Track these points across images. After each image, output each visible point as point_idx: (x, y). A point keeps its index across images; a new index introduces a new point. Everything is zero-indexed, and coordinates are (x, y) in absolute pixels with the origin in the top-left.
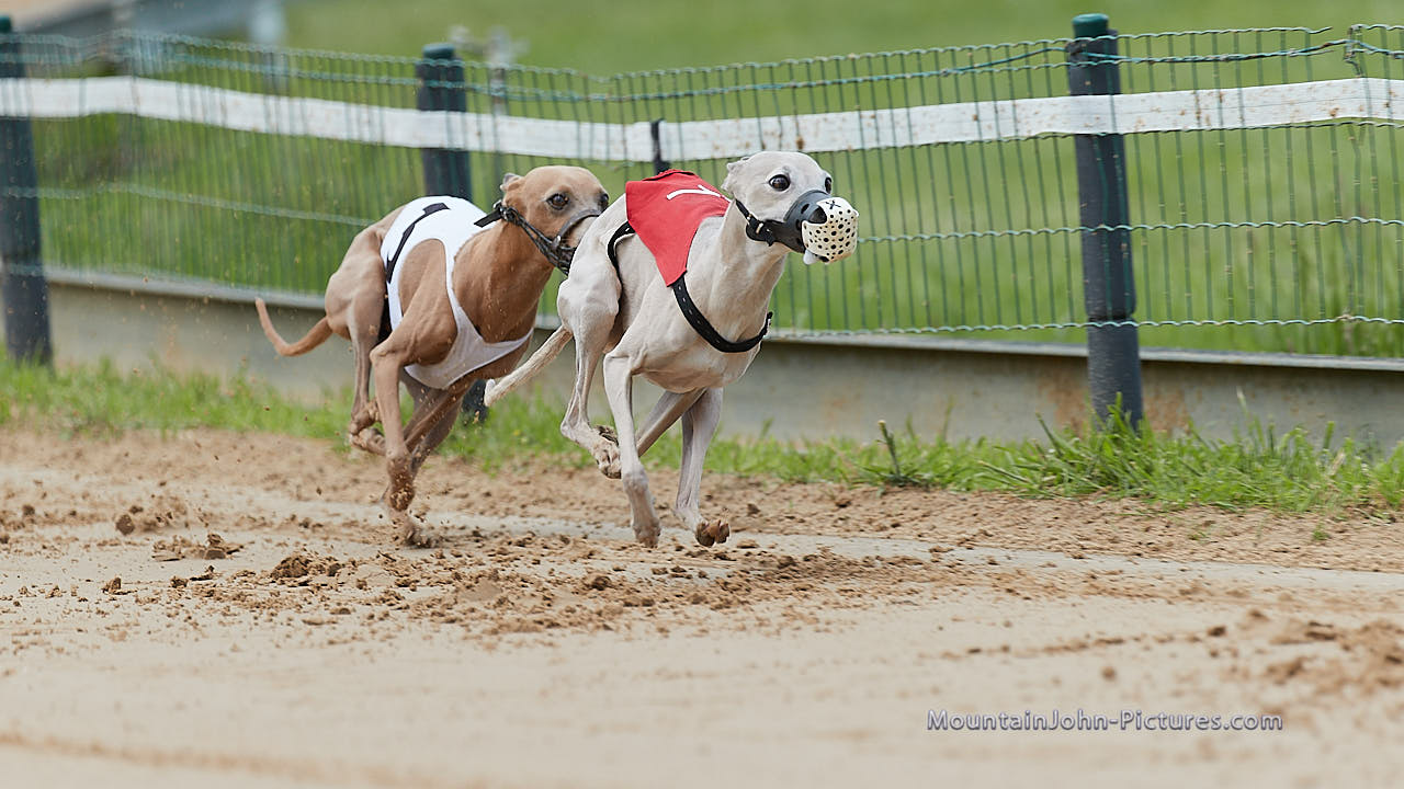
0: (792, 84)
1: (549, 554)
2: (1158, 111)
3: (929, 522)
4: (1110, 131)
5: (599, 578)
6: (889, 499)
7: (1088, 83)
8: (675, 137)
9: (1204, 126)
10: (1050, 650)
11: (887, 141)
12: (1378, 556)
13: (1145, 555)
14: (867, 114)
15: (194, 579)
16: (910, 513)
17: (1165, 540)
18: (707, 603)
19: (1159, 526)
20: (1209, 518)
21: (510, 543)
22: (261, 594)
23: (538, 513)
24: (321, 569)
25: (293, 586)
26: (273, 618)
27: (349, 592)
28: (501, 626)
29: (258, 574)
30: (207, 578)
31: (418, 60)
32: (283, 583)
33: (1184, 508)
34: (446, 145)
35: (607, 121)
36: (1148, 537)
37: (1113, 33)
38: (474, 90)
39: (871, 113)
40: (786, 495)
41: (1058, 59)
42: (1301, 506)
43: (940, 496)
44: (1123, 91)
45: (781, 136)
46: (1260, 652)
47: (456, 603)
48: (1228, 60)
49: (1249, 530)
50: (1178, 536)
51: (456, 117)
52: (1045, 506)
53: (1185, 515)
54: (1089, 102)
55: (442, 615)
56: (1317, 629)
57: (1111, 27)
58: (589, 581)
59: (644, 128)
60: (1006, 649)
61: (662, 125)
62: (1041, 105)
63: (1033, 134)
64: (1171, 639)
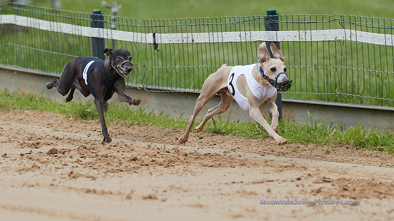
0: (191, 24)
1: (122, 149)
2: (289, 36)
3: (224, 144)
4: (276, 41)
5: (134, 158)
6: (213, 137)
7: (270, 28)
8: (159, 37)
9: (301, 40)
10: (254, 183)
11: (216, 41)
12: (343, 158)
13: (281, 155)
14: (211, 33)
15: (26, 154)
16: (219, 141)
17: (286, 151)
18: (163, 165)
20: (298, 146)
21: (111, 146)
22: (44, 159)
23: (119, 137)
24: (60, 152)
25: (53, 157)
26: (47, 166)
27: (68, 159)
28: (108, 171)
29: (44, 153)
30: (30, 153)
31: (91, 14)
32: (50, 156)
33: (292, 143)
34: (98, 37)
35: (141, 32)
36: (282, 150)
37: (278, 14)
38: (106, 22)
39: (212, 33)
41: (262, 21)
42: (323, 143)
43: (227, 137)
44: (279, 30)
45: (188, 38)
46: (310, 185)
47: (96, 163)
48: (308, 23)
49: (309, 149)
50: (290, 150)
51: (101, 29)
53: (292, 145)
54: (270, 33)
55: (92, 167)
56: (325, 179)
57: (277, 12)
58: (132, 158)
60: (242, 182)
61: (156, 34)
62: (257, 33)
63: (255, 41)
64: (286, 181)
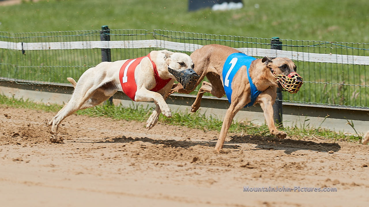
0: (48, 36)
2: (117, 44)
4: (108, 48)
7: (104, 39)
8: (26, 46)
9: (126, 48)
11: (66, 48)
19: (115, 123)
35: (13, 42)
36: (113, 125)
39: (63, 43)
40: (45, 114)
41: (99, 34)
44: (111, 40)
45: (46, 46)
48: (131, 35)
49: (132, 125)
50: (118, 125)
52: (94, 118)
54: (104, 42)
57: (109, 28)
59: (20, 43)
61: (24, 43)
62: (95, 42)
63: (94, 48)
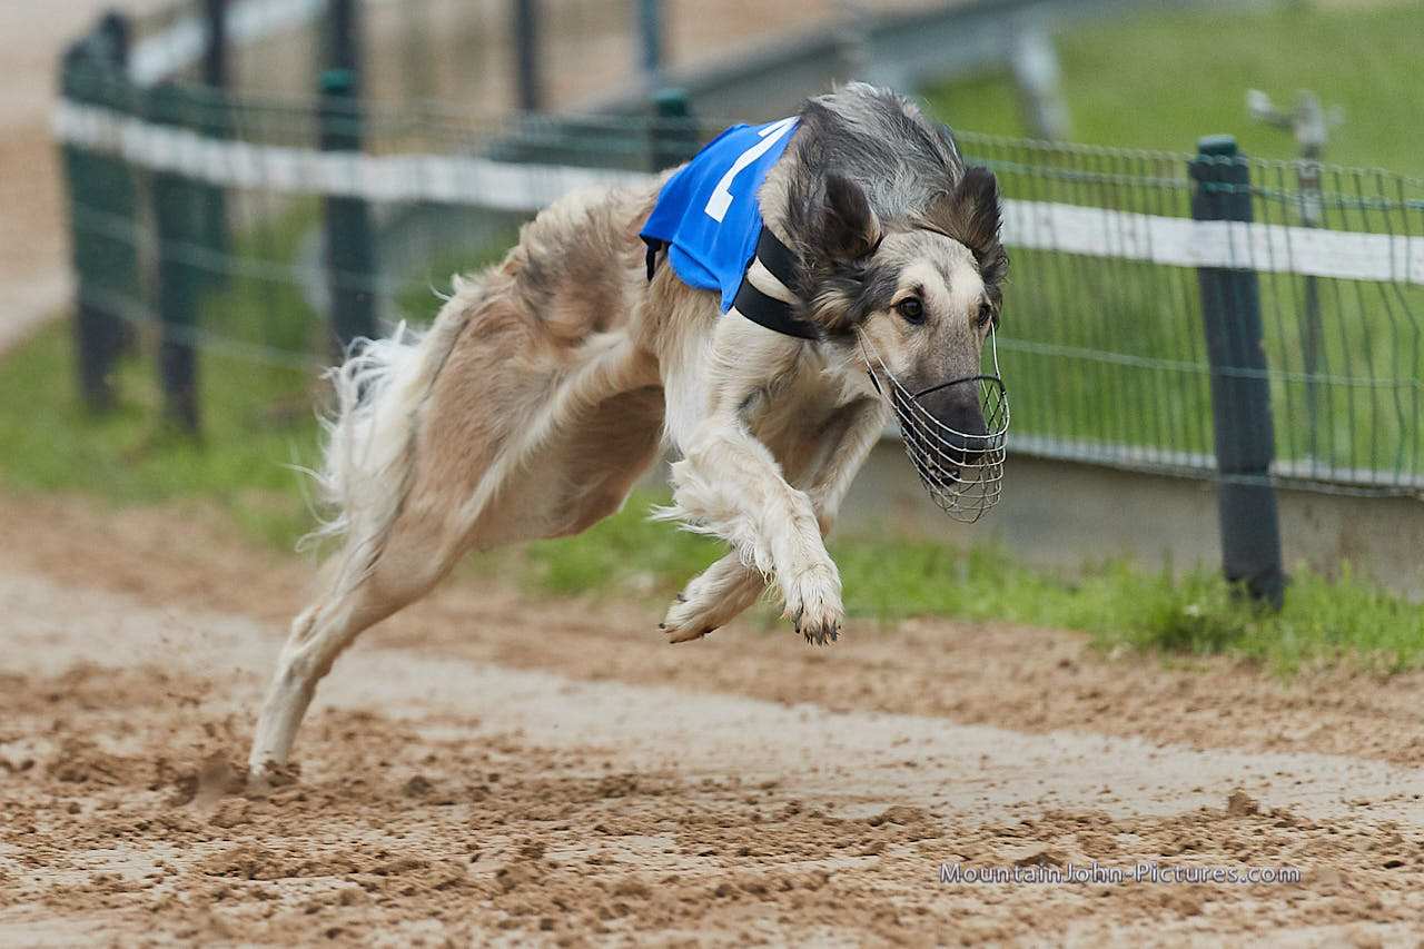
31: (1193, 156)
34: (1228, 263)
38: (1262, 195)
51: (1239, 228)
